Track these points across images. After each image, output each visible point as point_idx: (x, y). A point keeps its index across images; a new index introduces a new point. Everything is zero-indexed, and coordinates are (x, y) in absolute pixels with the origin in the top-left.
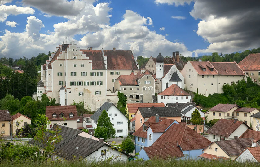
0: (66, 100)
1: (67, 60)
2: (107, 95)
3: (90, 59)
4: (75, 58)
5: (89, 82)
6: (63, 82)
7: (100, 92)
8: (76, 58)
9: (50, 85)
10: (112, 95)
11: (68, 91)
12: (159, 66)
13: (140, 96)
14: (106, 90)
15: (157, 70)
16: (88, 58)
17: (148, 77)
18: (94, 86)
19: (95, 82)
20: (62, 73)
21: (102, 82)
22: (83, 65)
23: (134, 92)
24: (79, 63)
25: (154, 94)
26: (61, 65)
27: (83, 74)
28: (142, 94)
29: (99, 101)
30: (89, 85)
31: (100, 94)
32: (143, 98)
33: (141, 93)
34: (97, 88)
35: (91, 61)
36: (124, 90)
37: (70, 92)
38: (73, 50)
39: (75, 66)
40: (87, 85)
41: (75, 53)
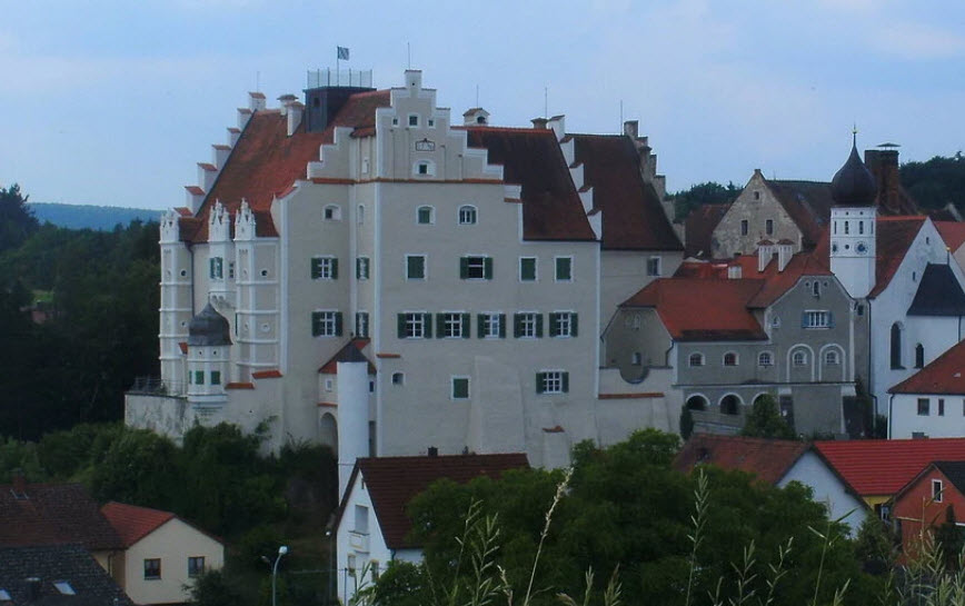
0: (372, 424)
1: (379, 180)
2: (601, 397)
3: (508, 179)
4: (423, 169)
5: (503, 318)
6: (339, 316)
7: (566, 376)
8: (431, 171)
9: (267, 335)
10: (629, 396)
11: (385, 370)
12: (854, 226)
13: (777, 400)
14: (598, 364)
15: (841, 247)
16: (498, 171)
17: (816, 292)
18: (533, 338)
19: (539, 317)
20: (335, 262)
21: (575, 317)
22: (468, 216)
23: (747, 378)
24: (445, 204)
25: (850, 391)
26: (329, 214)
27: (473, 268)
28: (786, 391)
29: (558, 429)
30: (503, 334)
31: (566, 389)
32: (796, 413)
33: (783, 384)
34: (546, 353)
35: (515, 191)
36: (692, 363)
37: (397, 378)
38: (413, 121)
39: (424, 216)
40: (492, 337)
41: (425, 140)
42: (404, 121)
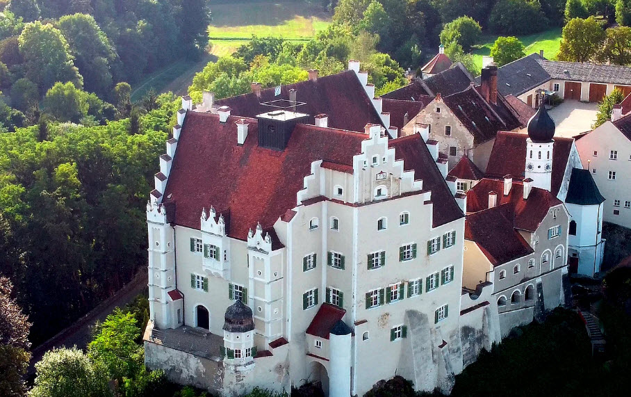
0: (352, 368)
1: (357, 204)
2: (462, 313)
3: (425, 189)
4: (380, 192)
5: (420, 282)
6: (316, 291)
7: (446, 307)
9: (277, 315)
10: (472, 308)
11: (359, 331)
12: (544, 154)
13: (534, 287)
14: (461, 294)
16: (419, 185)
17: (555, 215)
18: (433, 290)
19: (437, 275)
20: (315, 257)
21: (452, 268)
22: (405, 219)
23: (522, 277)
25: (566, 270)
28: (539, 280)
29: (444, 343)
30: (420, 292)
31: (446, 315)
32: (544, 292)
33: (538, 276)
35: (428, 195)
36: (501, 276)
37: (365, 335)
39: (380, 224)
40: (415, 296)
41: (382, 172)
42: (369, 162)
